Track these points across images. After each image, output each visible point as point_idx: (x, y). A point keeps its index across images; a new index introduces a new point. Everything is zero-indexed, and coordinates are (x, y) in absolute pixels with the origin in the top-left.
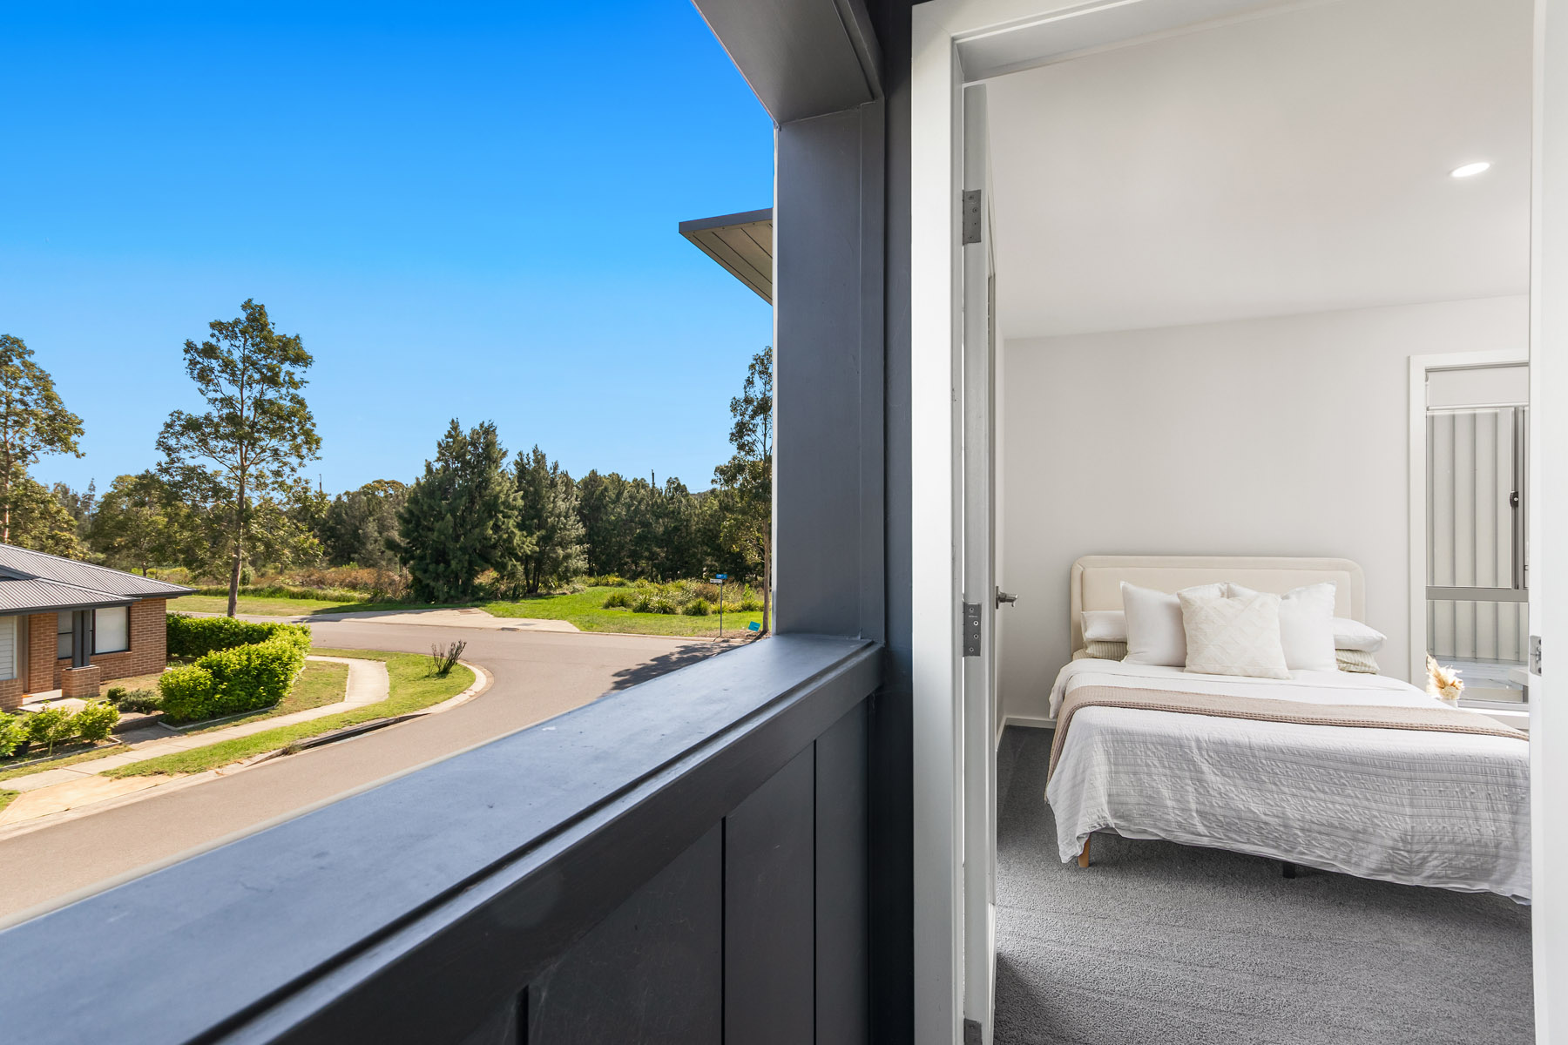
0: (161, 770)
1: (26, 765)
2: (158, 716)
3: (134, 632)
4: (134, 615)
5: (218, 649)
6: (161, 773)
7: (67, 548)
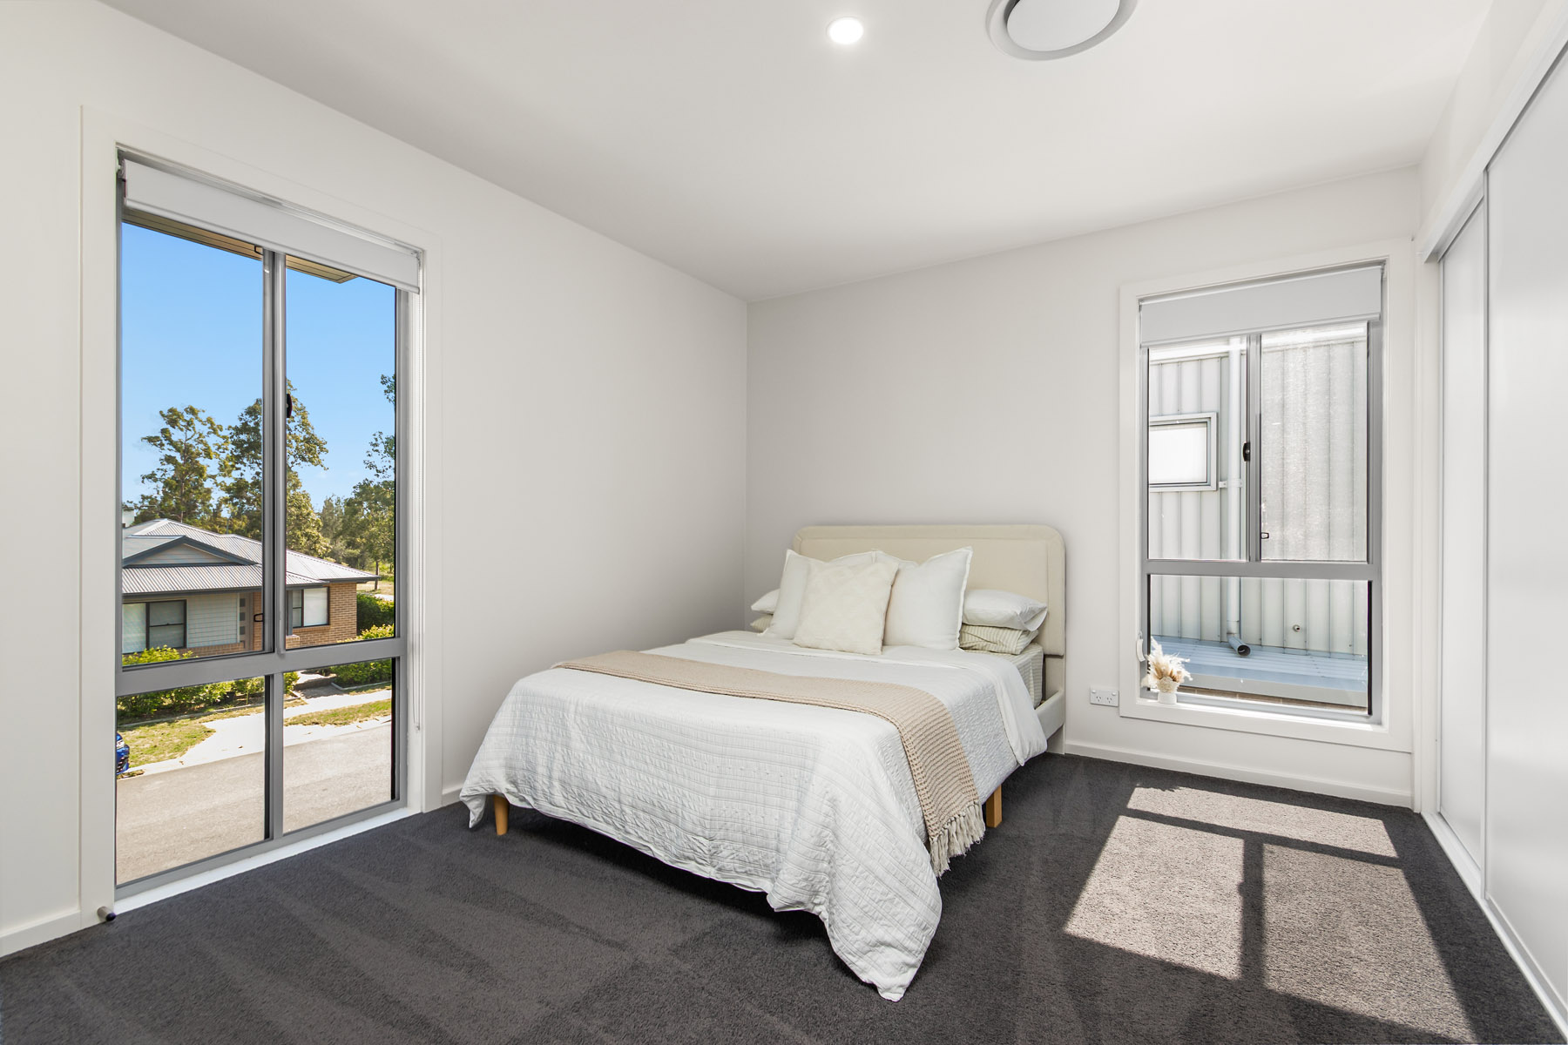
0: (317, 721)
1: (229, 711)
2: (334, 678)
3: (332, 610)
4: (332, 596)
5: (379, 625)
6: (317, 723)
7: (315, 543)
